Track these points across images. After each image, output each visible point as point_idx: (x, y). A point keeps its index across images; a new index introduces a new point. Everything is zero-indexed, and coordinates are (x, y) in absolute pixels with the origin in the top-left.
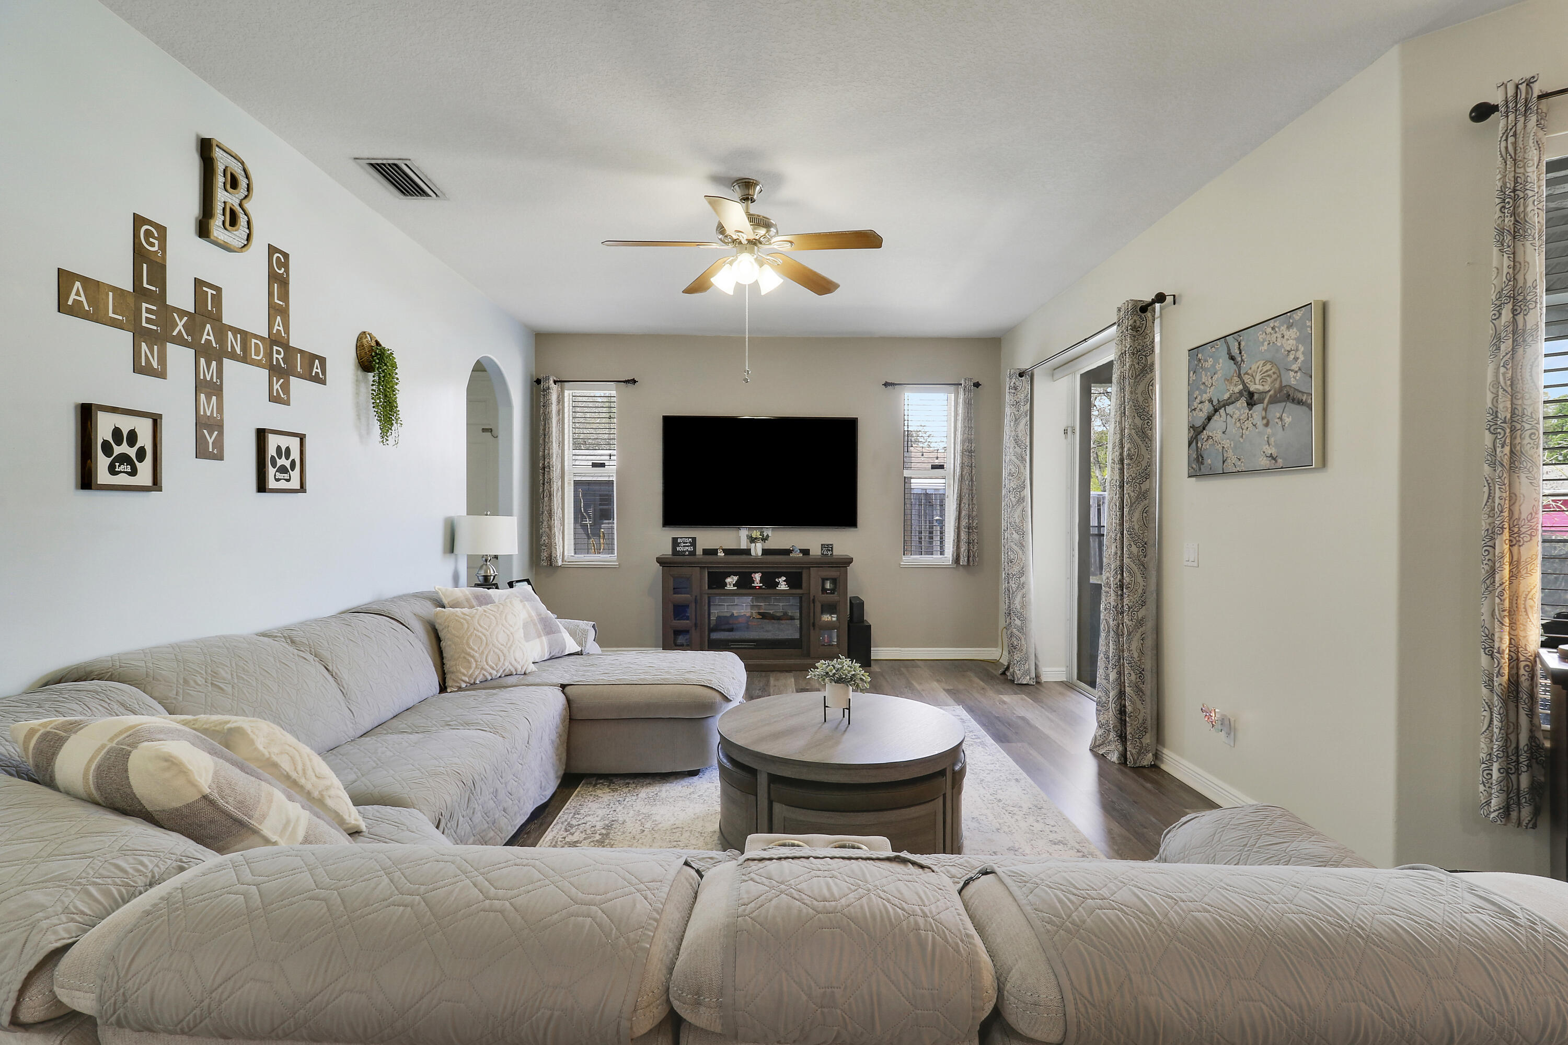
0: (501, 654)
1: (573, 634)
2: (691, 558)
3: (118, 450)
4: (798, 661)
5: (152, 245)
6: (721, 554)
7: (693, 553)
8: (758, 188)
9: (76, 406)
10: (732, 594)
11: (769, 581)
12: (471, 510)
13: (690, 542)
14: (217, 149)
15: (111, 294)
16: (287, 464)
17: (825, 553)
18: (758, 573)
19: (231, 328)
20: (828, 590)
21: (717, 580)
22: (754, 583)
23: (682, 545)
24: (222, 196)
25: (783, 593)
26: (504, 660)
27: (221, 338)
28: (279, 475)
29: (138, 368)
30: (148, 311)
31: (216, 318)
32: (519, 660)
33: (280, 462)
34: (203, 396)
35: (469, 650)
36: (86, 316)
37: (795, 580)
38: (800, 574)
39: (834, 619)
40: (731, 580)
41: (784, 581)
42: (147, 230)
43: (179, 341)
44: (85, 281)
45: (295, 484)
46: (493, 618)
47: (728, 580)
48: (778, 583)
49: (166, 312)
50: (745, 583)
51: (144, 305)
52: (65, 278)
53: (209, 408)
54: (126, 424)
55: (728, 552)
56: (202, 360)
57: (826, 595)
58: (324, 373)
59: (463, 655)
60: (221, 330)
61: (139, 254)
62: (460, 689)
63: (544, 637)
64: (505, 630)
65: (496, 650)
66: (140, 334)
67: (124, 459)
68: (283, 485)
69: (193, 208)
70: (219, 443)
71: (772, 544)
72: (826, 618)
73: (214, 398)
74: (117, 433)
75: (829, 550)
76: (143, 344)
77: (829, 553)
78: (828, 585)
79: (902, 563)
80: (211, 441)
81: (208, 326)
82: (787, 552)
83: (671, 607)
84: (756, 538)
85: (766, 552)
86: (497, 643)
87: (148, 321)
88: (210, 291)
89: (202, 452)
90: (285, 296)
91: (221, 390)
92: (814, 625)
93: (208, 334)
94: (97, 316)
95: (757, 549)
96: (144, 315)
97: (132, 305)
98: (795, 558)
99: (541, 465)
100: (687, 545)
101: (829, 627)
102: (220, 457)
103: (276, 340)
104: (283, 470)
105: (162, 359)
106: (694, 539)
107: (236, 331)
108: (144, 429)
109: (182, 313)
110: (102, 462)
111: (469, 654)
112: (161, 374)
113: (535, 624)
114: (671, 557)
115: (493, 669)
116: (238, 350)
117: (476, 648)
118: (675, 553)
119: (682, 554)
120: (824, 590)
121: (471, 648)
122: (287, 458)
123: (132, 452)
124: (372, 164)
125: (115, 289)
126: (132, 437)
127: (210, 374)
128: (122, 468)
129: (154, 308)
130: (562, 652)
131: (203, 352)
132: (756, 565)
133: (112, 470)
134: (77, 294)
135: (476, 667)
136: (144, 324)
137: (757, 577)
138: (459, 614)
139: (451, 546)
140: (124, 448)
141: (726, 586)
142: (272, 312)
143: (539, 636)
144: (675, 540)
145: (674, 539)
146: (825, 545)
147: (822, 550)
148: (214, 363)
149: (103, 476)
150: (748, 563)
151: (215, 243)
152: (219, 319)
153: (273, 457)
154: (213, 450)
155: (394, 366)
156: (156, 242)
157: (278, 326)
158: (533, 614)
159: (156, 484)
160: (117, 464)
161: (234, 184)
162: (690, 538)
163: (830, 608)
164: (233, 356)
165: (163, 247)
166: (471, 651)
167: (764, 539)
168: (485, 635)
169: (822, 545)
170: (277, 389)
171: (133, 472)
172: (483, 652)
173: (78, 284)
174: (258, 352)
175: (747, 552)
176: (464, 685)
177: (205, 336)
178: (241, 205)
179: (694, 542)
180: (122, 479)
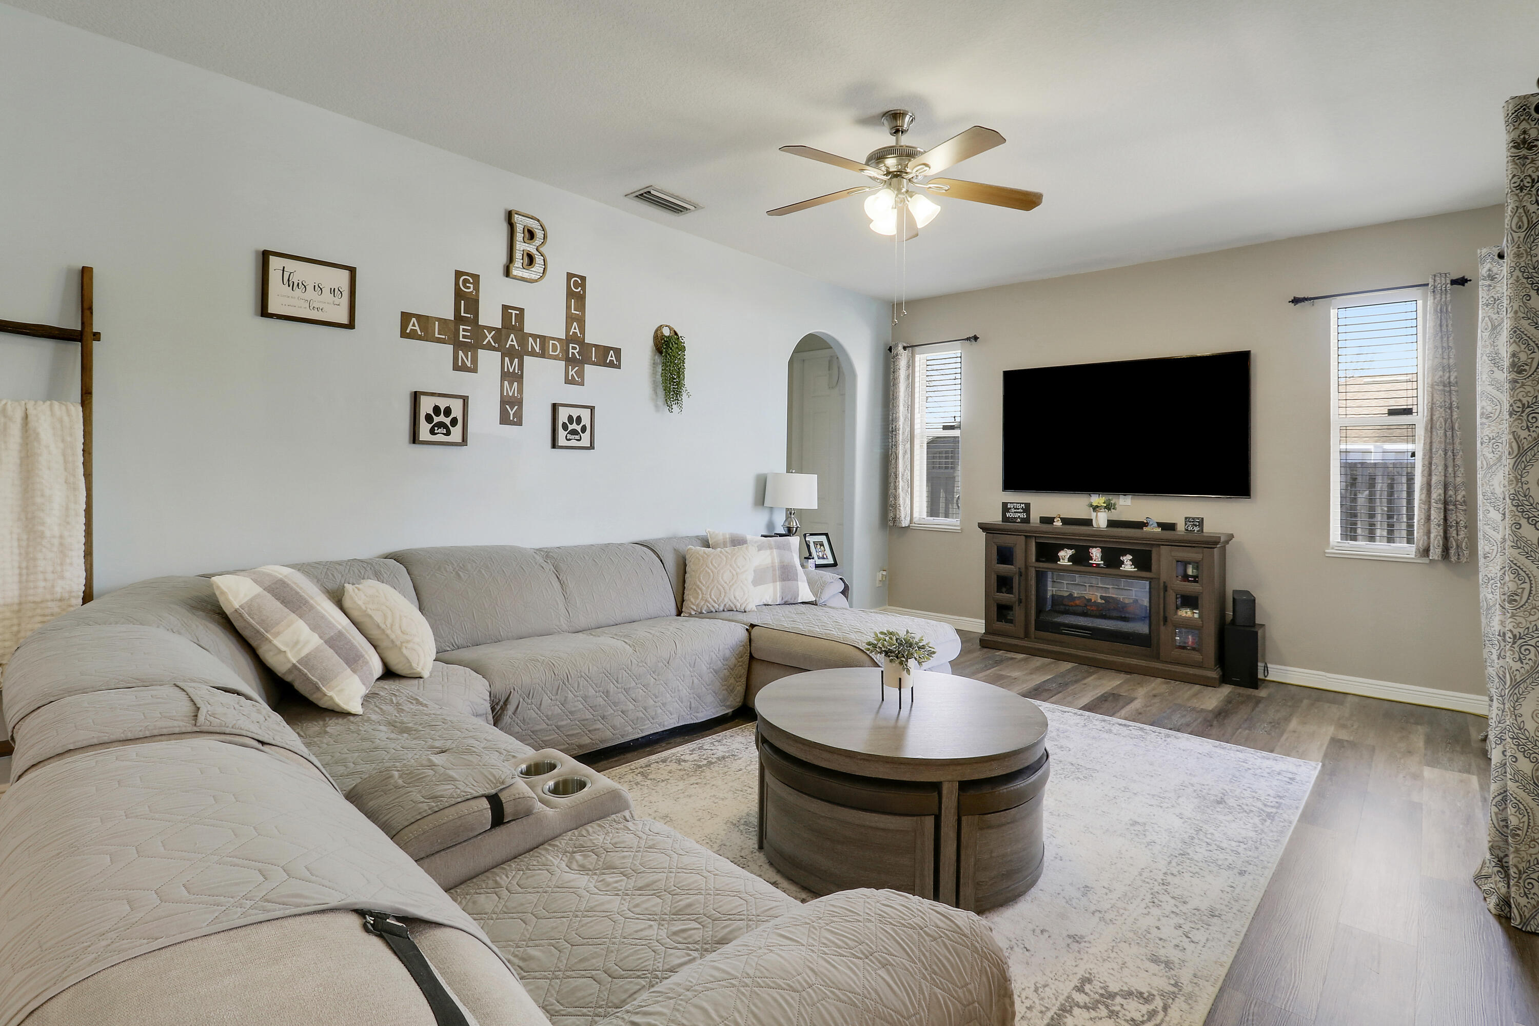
0: (722, 590)
1: (811, 583)
2: (1024, 526)
3: (437, 419)
4: (1143, 663)
5: (469, 288)
6: (1058, 523)
7: (1027, 520)
8: (907, 119)
9: (411, 393)
10: (1064, 569)
11: (1112, 559)
12: (790, 469)
13: (1023, 508)
14: (516, 216)
15: (437, 323)
16: (578, 428)
17: (1190, 528)
18: (1096, 547)
19: (531, 335)
20: (1192, 576)
21: (1048, 552)
22: (1092, 559)
23: (1013, 510)
24: (521, 246)
25: (1128, 576)
26: (725, 596)
27: (523, 342)
28: (569, 436)
29: (456, 368)
30: (464, 330)
31: (518, 328)
32: (738, 598)
33: (571, 427)
34: (506, 383)
35: (698, 583)
36: (420, 338)
37: (1143, 561)
38: (1149, 553)
39: (1196, 616)
40: (1065, 555)
41: (1130, 560)
42: (465, 279)
43: (489, 347)
44: (419, 317)
45: (585, 442)
46: (725, 559)
47: (1061, 554)
48: (1123, 563)
49: (478, 330)
50: (1081, 558)
51: (461, 327)
52: (406, 317)
53: (512, 390)
54: (442, 403)
55: (1066, 521)
56: (507, 359)
57: (1187, 583)
58: (618, 359)
59: (694, 587)
60: (523, 337)
61: (459, 295)
62: (690, 615)
63: (778, 583)
64: (732, 570)
65: (720, 587)
66: (458, 346)
67: (441, 425)
68: (573, 443)
69: (503, 259)
70: (518, 415)
71: (1119, 515)
72: (1185, 613)
73: (516, 383)
74: (436, 410)
75: (1196, 526)
76: (460, 352)
77: (1196, 529)
78: (1190, 571)
79: (1327, 551)
80: (512, 413)
81: (512, 335)
82: (1140, 525)
83: (994, 578)
84: (1097, 507)
85: (1112, 524)
86: (721, 580)
87: (464, 337)
88: (514, 312)
89: (505, 419)
90: (581, 307)
91: (522, 376)
92: (1165, 620)
93: (512, 341)
94: (427, 337)
95: (1101, 520)
96: (461, 333)
97: (453, 328)
98: (1150, 533)
99: (890, 429)
100: (1019, 511)
101: (1188, 625)
102: (519, 423)
103: (571, 339)
104: (574, 432)
105: (475, 361)
106: (1028, 505)
107: (535, 337)
108: (456, 406)
109: (490, 329)
110: (425, 426)
111: (698, 587)
112: (474, 370)
113: (774, 570)
114: (1001, 523)
116: (537, 350)
117: (704, 583)
118: (1005, 519)
119: (1013, 520)
120: (1186, 577)
121: (701, 582)
122: (578, 424)
123: (447, 421)
124: (637, 196)
125: (439, 320)
126: (448, 411)
127: (513, 368)
128: (439, 431)
129: (470, 328)
130: (795, 599)
131: (509, 353)
132: (1097, 539)
133: (432, 432)
134: (413, 325)
135: (702, 599)
136: (461, 339)
137: (1096, 554)
138: (701, 553)
140: (442, 418)
141: (1060, 560)
142: (569, 320)
143: (774, 581)
144: (1005, 505)
145: (1003, 503)
146: (1191, 519)
147: (1186, 524)
148: (516, 360)
149: (425, 435)
150: (1089, 535)
151: (515, 278)
152: (522, 329)
153: (564, 423)
154: (513, 419)
155: (684, 349)
156: (472, 286)
157: (575, 328)
158: (777, 561)
159: (464, 441)
160: (436, 428)
161: (531, 235)
162: (1023, 503)
163: (1190, 601)
164: (533, 354)
165: (477, 288)
166: (700, 584)
167: (1109, 507)
168: (712, 572)
169: (1186, 518)
170: (573, 375)
171: (448, 433)
172: (708, 587)
173: (414, 319)
174: (555, 349)
175: (1088, 522)
176: (693, 613)
177: (510, 343)
178: (537, 250)
179: (1027, 508)
180: (440, 438)
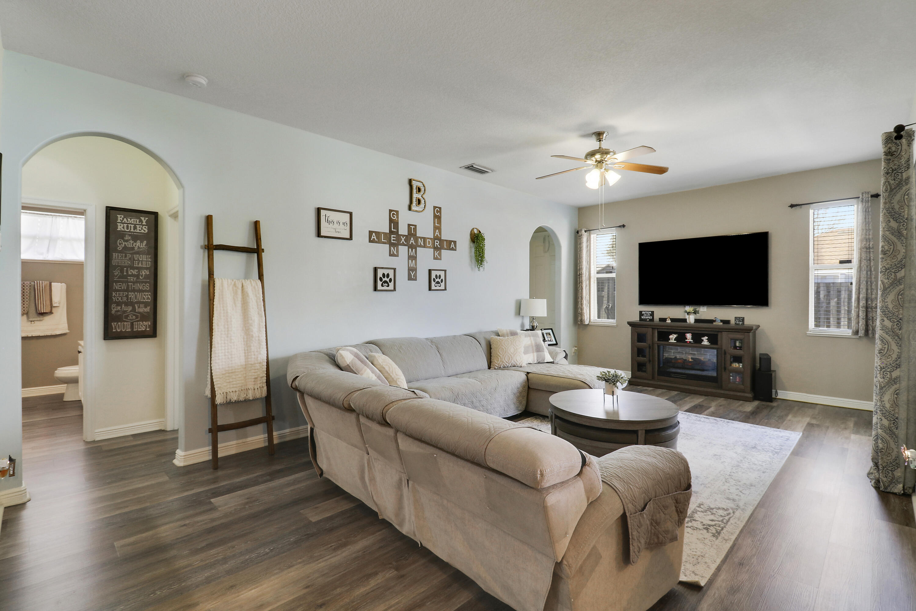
0: (510, 357)
1: (549, 353)
2: (651, 323)
3: (384, 279)
5: (395, 217)
6: (669, 321)
7: (652, 320)
9: (374, 268)
10: (672, 344)
11: (697, 339)
12: (531, 297)
13: (650, 314)
14: (413, 181)
15: (382, 234)
16: (440, 281)
17: (738, 323)
18: (689, 333)
19: (420, 238)
20: (738, 347)
21: (664, 336)
22: (687, 339)
23: (645, 315)
24: (415, 196)
25: (705, 347)
26: (512, 359)
27: (416, 241)
28: (436, 285)
29: (391, 255)
30: (393, 237)
31: (414, 235)
32: (518, 360)
33: (436, 280)
34: (410, 260)
35: (498, 353)
36: (376, 242)
37: (713, 340)
38: (717, 335)
39: (741, 366)
40: (673, 337)
41: (707, 339)
42: (393, 213)
43: (403, 245)
44: (375, 232)
45: (443, 287)
46: (507, 342)
47: (671, 337)
48: (703, 340)
49: (399, 236)
50: (681, 338)
51: (392, 236)
52: (371, 233)
53: (412, 264)
54: (386, 272)
55: (673, 320)
56: (410, 249)
57: (736, 350)
58: (455, 246)
59: (496, 355)
60: (416, 239)
61: (391, 221)
63: (535, 353)
64: (514, 347)
65: (509, 355)
66: (391, 245)
67: (386, 282)
68: (438, 288)
69: (408, 202)
70: (415, 275)
71: (700, 316)
72: (736, 365)
73: (414, 261)
74: (384, 275)
75: (741, 321)
76: (392, 248)
77: (741, 323)
78: (738, 344)
79: (807, 333)
80: (412, 275)
81: (412, 238)
82: (711, 321)
83: (635, 350)
84: (689, 312)
85: (697, 321)
86: (509, 352)
87: (393, 240)
88: (413, 227)
89: (410, 278)
90: (440, 222)
91: (416, 257)
92: (725, 369)
93: (412, 241)
94: (379, 242)
95: (691, 319)
96: (392, 239)
97: (389, 236)
98: (717, 325)
99: (578, 274)
100: (648, 315)
101: (737, 372)
102: (416, 280)
103: (435, 238)
104: (438, 283)
105: (397, 251)
106: (653, 312)
108: (391, 273)
109: (403, 236)
110: (379, 283)
112: (397, 256)
113: (532, 347)
114: (639, 322)
115: (507, 362)
116: (422, 244)
117: (501, 353)
118: (641, 319)
119: (645, 320)
120: (735, 347)
122: (440, 278)
123: (388, 280)
124: (467, 168)
125: (384, 233)
126: (388, 276)
127: (412, 253)
128: (385, 285)
129: (395, 236)
130: (543, 361)
131: (412, 247)
132: (690, 329)
133: (382, 285)
134: (374, 237)
135: (500, 361)
136: (392, 241)
137: (689, 336)
138: (497, 339)
139: (518, 312)
140: (386, 279)
141: (670, 340)
142: (435, 229)
143: (533, 352)
145: (640, 311)
146: (737, 317)
147: (735, 321)
148: (414, 249)
149: (379, 287)
150: (686, 327)
151: (413, 211)
152: (416, 235)
153: (434, 279)
154: (413, 277)
155: (484, 239)
157: (437, 233)
158: (533, 342)
159: (395, 289)
161: (419, 190)
162: (650, 311)
163: (738, 359)
164: (421, 246)
165: (398, 217)
167: (695, 312)
168: (505, 348)
169: (735, 317)
170: (437, 255)
171: (388, 286)
172: (503, 355)
173: (374, 234)
174: (429, 243)
175: (684, 320)
176: (496, 368)
177: (411, 242)
178: (422, 197)
179: (652, 314)
180: (385, 288)
